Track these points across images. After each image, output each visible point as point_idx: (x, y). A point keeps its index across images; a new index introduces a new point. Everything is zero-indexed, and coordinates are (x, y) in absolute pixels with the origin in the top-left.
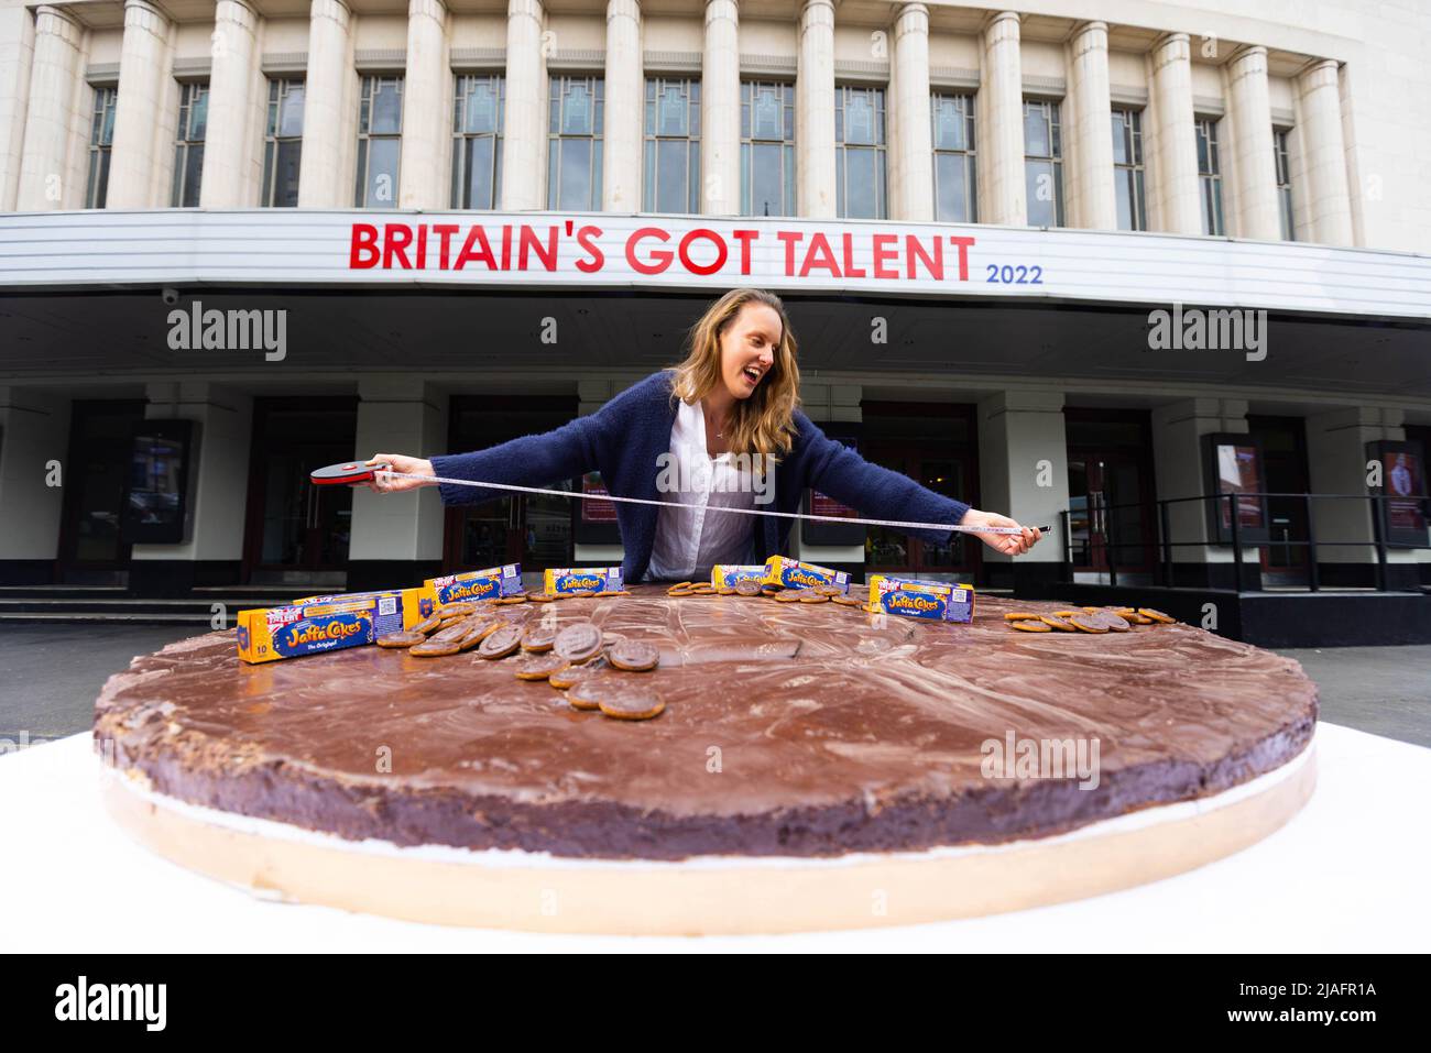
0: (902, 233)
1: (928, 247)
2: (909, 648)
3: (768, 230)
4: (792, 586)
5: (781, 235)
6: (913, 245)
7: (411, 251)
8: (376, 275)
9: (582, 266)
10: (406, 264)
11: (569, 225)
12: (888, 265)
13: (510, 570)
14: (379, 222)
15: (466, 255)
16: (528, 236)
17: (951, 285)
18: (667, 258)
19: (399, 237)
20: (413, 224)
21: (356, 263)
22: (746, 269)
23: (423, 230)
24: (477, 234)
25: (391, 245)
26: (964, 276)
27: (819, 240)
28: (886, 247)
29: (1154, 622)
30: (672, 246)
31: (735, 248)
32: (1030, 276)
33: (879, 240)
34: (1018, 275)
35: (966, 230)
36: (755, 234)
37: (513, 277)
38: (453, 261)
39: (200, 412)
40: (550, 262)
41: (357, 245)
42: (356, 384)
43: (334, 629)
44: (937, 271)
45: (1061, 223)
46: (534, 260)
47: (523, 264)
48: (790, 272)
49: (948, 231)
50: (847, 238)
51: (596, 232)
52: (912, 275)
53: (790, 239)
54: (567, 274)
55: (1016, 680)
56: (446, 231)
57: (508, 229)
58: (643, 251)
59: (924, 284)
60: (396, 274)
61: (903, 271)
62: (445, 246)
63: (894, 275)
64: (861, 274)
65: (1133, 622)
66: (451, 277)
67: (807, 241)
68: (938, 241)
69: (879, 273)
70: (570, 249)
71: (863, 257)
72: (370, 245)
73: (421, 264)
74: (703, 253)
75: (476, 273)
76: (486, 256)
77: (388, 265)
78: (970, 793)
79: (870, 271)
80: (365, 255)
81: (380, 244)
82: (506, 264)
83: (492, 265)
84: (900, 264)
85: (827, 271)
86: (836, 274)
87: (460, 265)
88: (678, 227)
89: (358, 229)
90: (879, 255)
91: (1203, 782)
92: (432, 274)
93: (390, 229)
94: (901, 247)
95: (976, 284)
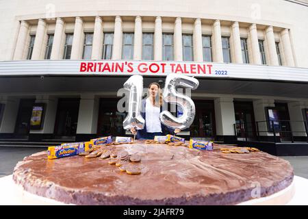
0: (196, 64)
1: (202, 67)
2: (199, 157)
3: (168, 63)
4: (172, 142)
5: (171, 65)
6: (199, 66)
7: (93, 68)
8: (86, 73)
9: (128, 71)
10: (92, 71)
11: (126, 63)
12: (194, 71)
13: (110, 137)
14: (87, 62)
15: (104, 69)
16: (117, 65)
17: (207, 75)
18: (147, 69)
19: (91, 65)
20: (94, 62)
21: (81, 71)
22: (163, 72)
23: (96, 64)
24: (107, 64)
25: (89, 67)
26: (210, 73)
27: (179, 66)
28: (193, 67)
29: (255, 151)
30: (148, 67)
31: (161, 67)
32: (225, 73)
33: (192, 65)
34: (222, 73)
35: (210, 63)
36: (165, 64)
37: (114, 73)
38: (102, 70)
39: (47, 101)
40: (122, 70)
41: (82, 67)
42: (80, 95)
43: (69, 151)
44: (204, 72)
45: (231, 62)
46: (118, 70)
47: (116, 71)
49: (206, 64)
50: (185, 65)
51: (132, 64)
52: (199, 73)
53: (173, 65)
54: (125, 73)
55: (222, 165)
56: (100, 64)
57: (113, 64)
58: (141, 68)
59: (202, 75)
60: (90, 73)
61: (197, 72)
62: (100, 67)
63: (195, 73)
65: (250, 151)
66: (101, 73)
67: (176, 66)
68: (204, 66)
69: (192, 72)
70: (126, 68)
71: (188, 69)
72: (84, 67)
73: (95, 70)
74: (154, 68)
75: (106, 73)
76: (109, 69)
77: (88, 71)
78: (211, 195)
79: (190, 72)
80: (83, 69)
81: (87, 67)
82: (113, 71)
83: (110, 71)
85: (180, 72)
88: (149, 63)
89: (82, 64)
90: (192, 69)
91: (267, 192)
92: (97, 73)
93: (89, 64)
94: (196, 67)
95: (213, 75)
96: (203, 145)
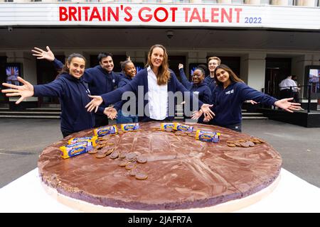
0: (220, 8)
1: (228, 12)
3: (180, 8)
5: (184, 9)
6: (223, 11)
7: (77, 15)
8: (67, 23)
9: (126, 19)
10: (75, 19)
12: (215, 18)
14: (67, 6)
15: (93, 16)
16: (109, 10)
17: (234, 24)
18: (150, 17)
19: (73, 11)
20: (77, 6)
21: (61, 19)
22: (174, 20)
23: (79, 9)
24: (95, 9)
25: (71, 13)
26: (238, 22)
27: (195, 11)
28: (215, 12)
30: (152, 13)
31: (170, 13)
32: (258, 21)
34: (254, 21)
36: (176, 9)
37: (106, 23)
38: (89, 18)
40: (117, 18)
41: (61, 13)
44: (230, 20)
46: (112, 18)
47: (109, 19)
48: (186, 21)
49: (234, 7)
50: (204, 9)
52: (222, 21)
53: (186, 10)
54: (122, 22)
56: (86, 9)
57: (104, 8)
58: (143, 15)
59: (226, 24)
60: (73, 23)
61: (220, 20)
62: (86, 13)
63: (217, 21)
64: (207, 21)
66: (88, 23)
67: (191, 11)
68: (231, 10)
69: (213, 21)
70: (122, 15)
71: (208, 16)
72: (65, 13)
73: (80, 19)
74: (161, 15)
75: (95, 22)
76: (98, 17)
77: (70, 20)
79: (211, 20)
80: (64, 17)
81: (68, 13)
82: (104, 19)
83: (100, 20)
84: (219, 18)
85: (197, 20)
86: (200, 21)
87: (91, 20)
88: (154, 7)
89: (61, 8)
90: (213, 16)
92: (83, 22)
93: (70, 9)
94: (219, 12)
95: (242, 24)
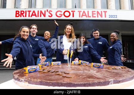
0: (96, 11)
1: (100, 13)
2: (96, 71)
3: (76, 10)
5: (78, 11)
6: (98, 12)
7: (24, 15)
8: (19, 18)
9: (49, 16)
10: (23, 16)
11: (47, 10)
12: (94, 15)
14: (20, 10)
15: (32, 15)
16: (41, 12)
18: (62, 15)
19: (22, 12)
20: (25, 10)
21: (16, 16)
22: (73, 16)
23: (26, 11)
24: (34, 12)
25: (21, 14)
26: (105, 17)
27: (84, 12)
28: (94, 13)
29: (125, 68)
30: (62, 13)
31: (71, 13)
32: (115, 17)
33: (93, 12)
34: (113, 17)
35: (106, 10)
36: (74, 11)
37: (39, 18)
38: (30, 16)
40: (44, 16)
41: (16, 14)
42: (15, 33)
44: (101, 16)
45: (120, 9)
47: (41, 16)
48: (80, 17)
49: (103, 10)
50: (88, 11)
51: (51, 11)
52: (98, 17)
53: (80, 12)
54: (47, 17)
56: (29, 11)
57: (38, 11)
58: (58, 14)
59: (100, 18)
60: (22, 18)
61: (96, 16)
62: (29, 14)
64: (90, 17)
65: (122, 68)
66: (30, 18)
67: (82, 12)
68: (101, 12)
70: (47, 14)
71: (90, 14)
72: (18, 14)
73: (26, 16)
74: (67, 14)
75: (34, 18)
76: (35, 15)
77: (21, 16)
79: (92, 16)
80: (18, 15)
81: (20, 13)
82: (38, 16)
83: (36, 16)
84: (96, 15)
85: (85, 17)
86: (87, 17)
87: (31, 16)
88: (63, 11)
89: (16, 11)
90: (93, 14)
92: (27, 18)
93: (21, 11)
94: (96, 13)
95: (107, 18)
96: (98, 65)
